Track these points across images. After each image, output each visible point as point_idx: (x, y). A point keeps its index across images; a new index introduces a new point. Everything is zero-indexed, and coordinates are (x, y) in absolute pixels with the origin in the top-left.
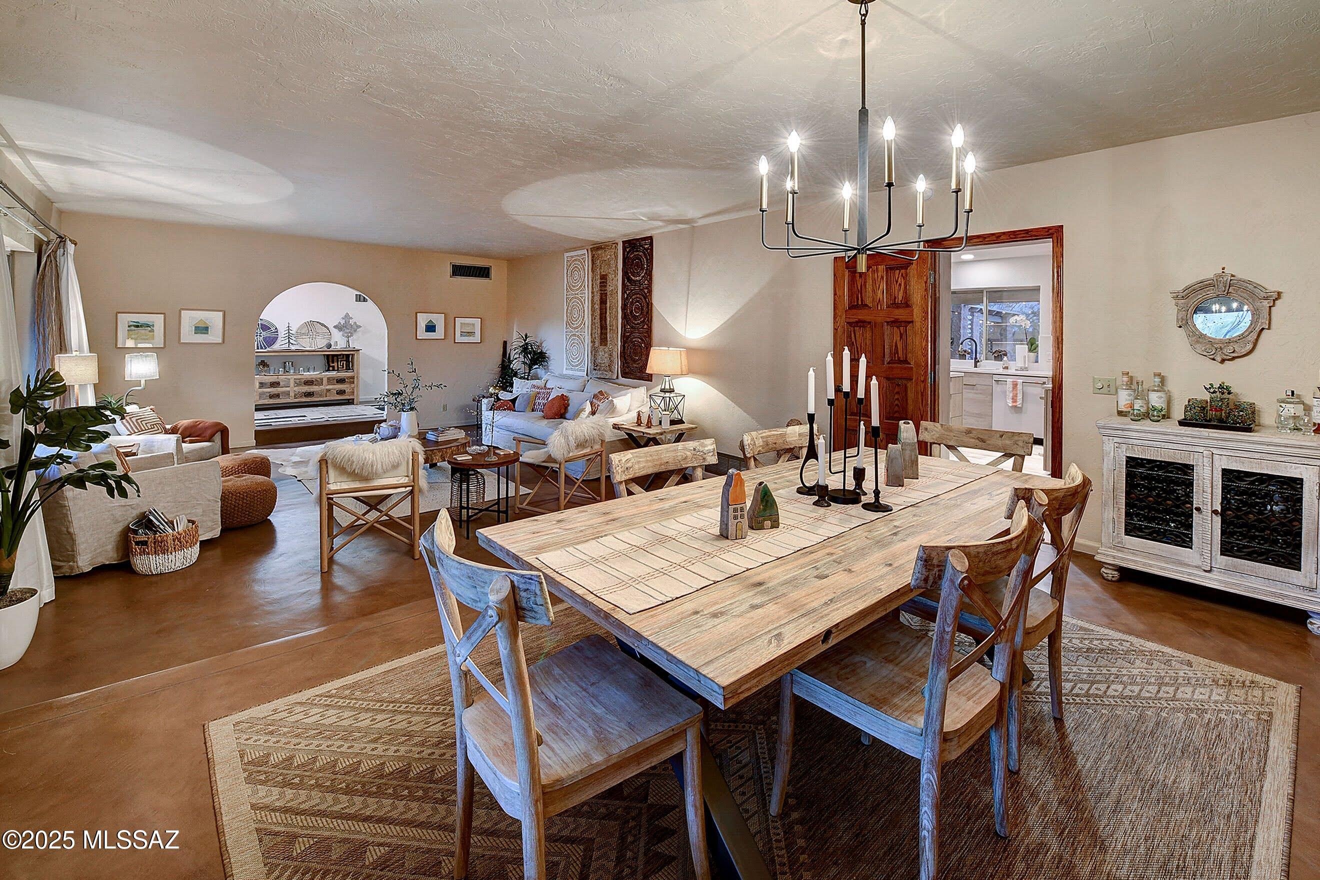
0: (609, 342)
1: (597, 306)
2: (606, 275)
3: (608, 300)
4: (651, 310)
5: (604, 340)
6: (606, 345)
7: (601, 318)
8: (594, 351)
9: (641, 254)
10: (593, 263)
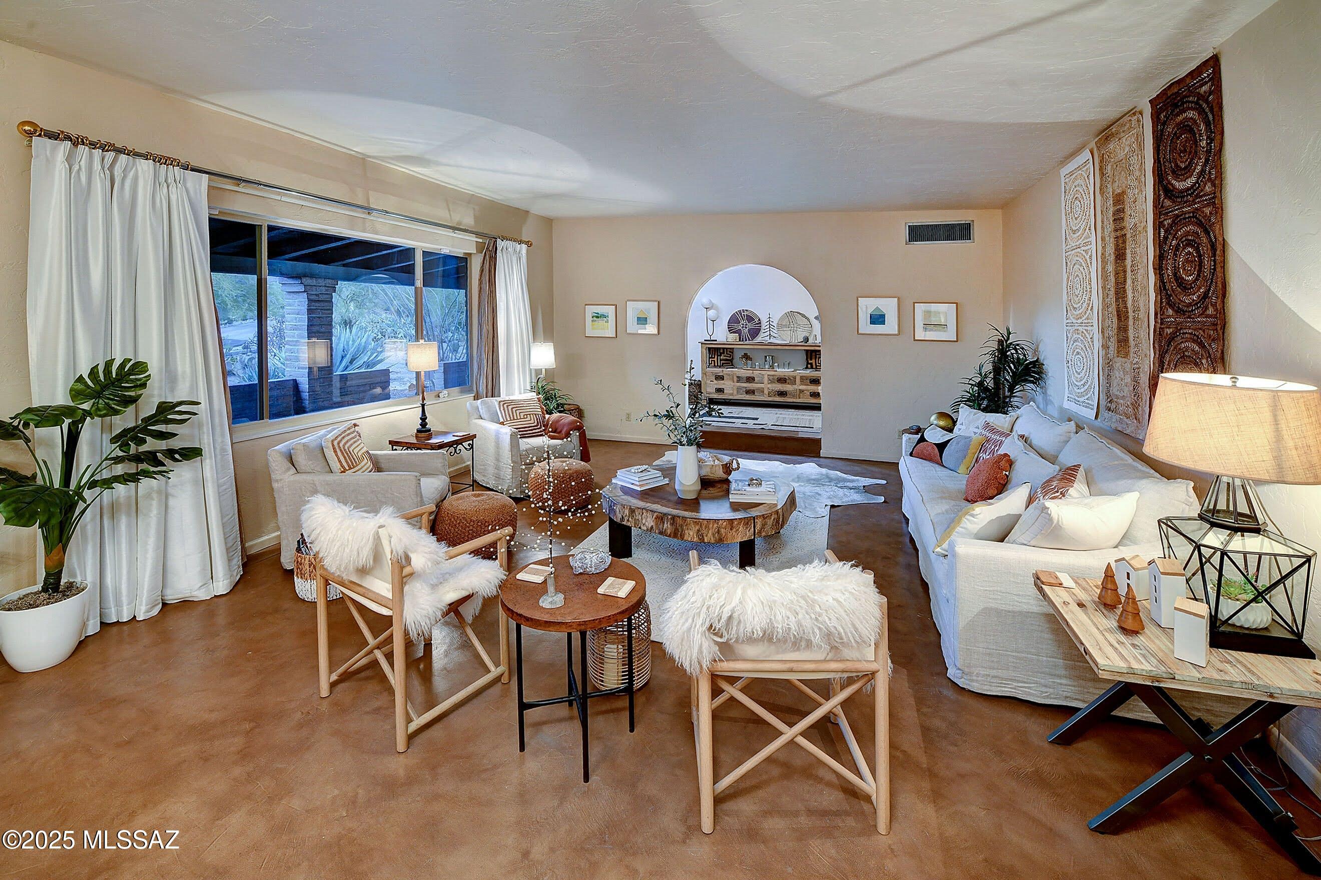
0: (1132, 350)
1: (1110, 268)
2: (1124, 192)
3: (1128, 251)
4: (1224, 262)
5: (1123, 342)
6: (1126, 355)
7: (1117, 293)
8: (1108, 366)
9: (1191, 114)
10: (1102, 174)
